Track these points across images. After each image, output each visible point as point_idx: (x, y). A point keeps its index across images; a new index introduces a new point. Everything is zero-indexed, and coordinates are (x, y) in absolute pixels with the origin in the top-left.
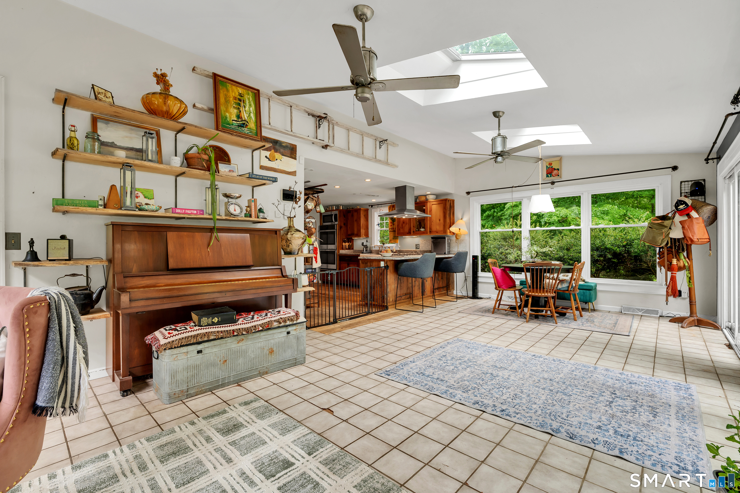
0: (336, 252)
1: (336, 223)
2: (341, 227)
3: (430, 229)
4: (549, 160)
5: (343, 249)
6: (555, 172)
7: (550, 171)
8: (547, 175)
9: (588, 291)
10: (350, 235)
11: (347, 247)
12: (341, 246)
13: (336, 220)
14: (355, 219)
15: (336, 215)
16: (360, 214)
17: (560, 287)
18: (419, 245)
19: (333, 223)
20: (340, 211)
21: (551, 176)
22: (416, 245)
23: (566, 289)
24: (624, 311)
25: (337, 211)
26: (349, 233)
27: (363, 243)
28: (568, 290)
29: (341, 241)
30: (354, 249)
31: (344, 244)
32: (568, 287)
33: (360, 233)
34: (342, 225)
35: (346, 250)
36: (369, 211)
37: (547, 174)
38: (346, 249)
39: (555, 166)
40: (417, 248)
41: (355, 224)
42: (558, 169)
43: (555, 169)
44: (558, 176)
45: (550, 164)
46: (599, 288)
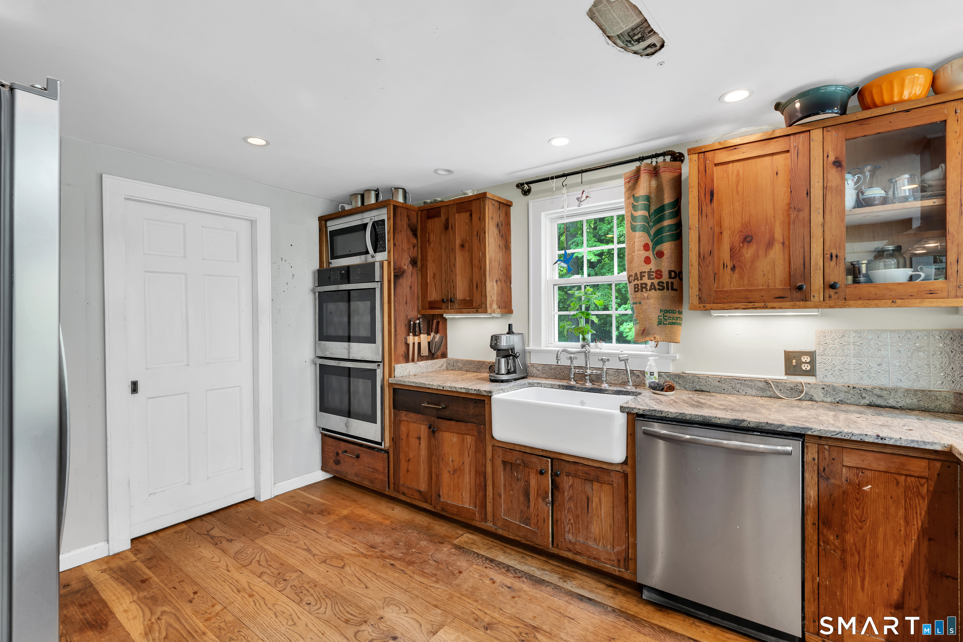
0: (379, 372)
1: (381, 256)
2: (398, 274)
5: (407, 359)
10: (432, 305)
11: (425, 351)
12: (401, 349)
13: (378, 246)
14: (458, 242)
15: (378, 225)
16: (482, 219)
19: (370, 260)
20: (395, 207)
22: (789, 356)
25: (384, 211)
26: (434, 295)
27: (495, 339)
29: (402, 330)
30: (450, 355)
31: (411, 339)
33: (484, 295)
34: (406, 265)
35: (421, 366)
36: (512, 209)
38: (421, 358)
41: (460, 260)
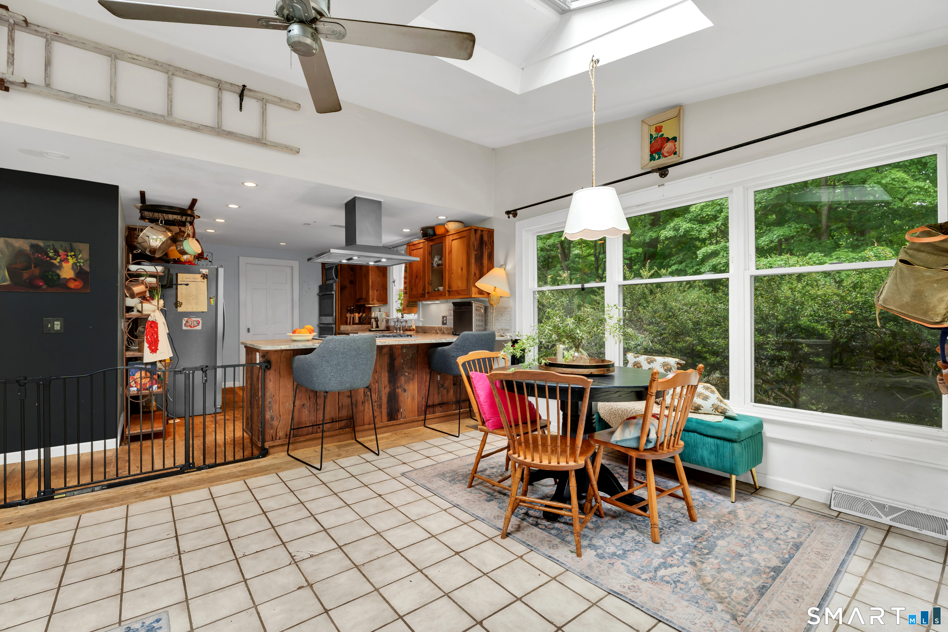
0: (334, 328)
1: (337, 280)
2: (342, 287)
3: (450, 287)
4: (654, 121)
5: (346, 324)
6: (669, 146)
7: (657, 146)
8: (651, 156)
9: (726, 443)
11: (357, 321)
12: (344, 320)
13: (337, 276)
14: (363, 274)
15: (336, 268)
17: (618, 439)
18: (446, 317)
19: (334, 281)
21: (659, 158)
22: (443, 317)
23: (633, 444)
24: (838, 505)
26: (358, 296)
28: (637, 449)
29: (344, 311)
31: (348, 315)
32: (639, 439)
34: (347, 284)
35: (355, 326)
37: (652, 152)
38: (354, 323)
39: (668, 133)
40: (444, 323)
41: (364, 281)
42: (675, 139)
43: (668, 140)
44: (675, 153)
45: (659, 129)
46: (768, 431)
